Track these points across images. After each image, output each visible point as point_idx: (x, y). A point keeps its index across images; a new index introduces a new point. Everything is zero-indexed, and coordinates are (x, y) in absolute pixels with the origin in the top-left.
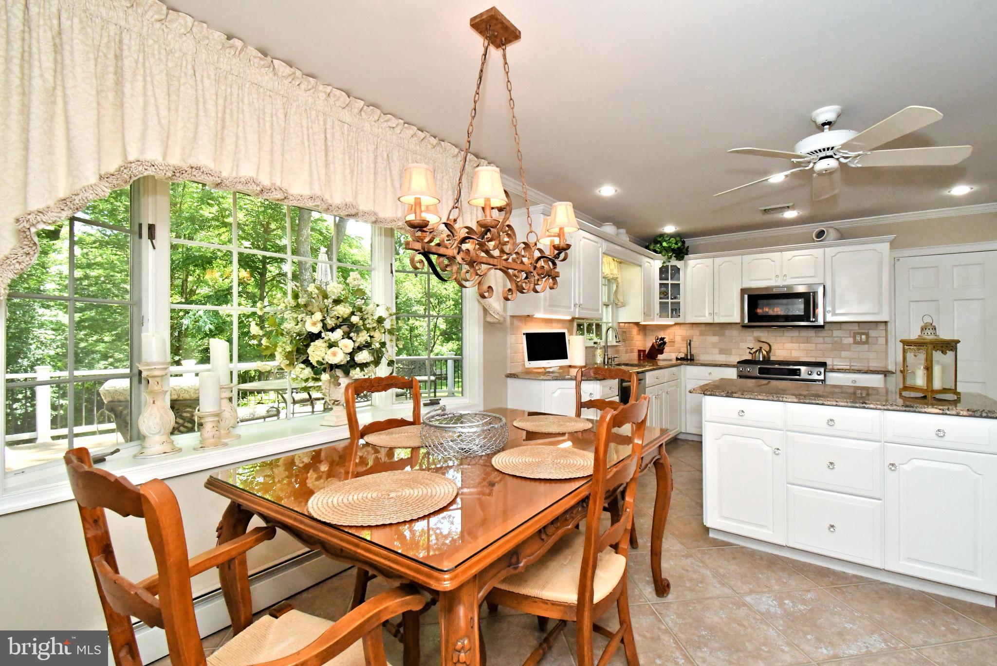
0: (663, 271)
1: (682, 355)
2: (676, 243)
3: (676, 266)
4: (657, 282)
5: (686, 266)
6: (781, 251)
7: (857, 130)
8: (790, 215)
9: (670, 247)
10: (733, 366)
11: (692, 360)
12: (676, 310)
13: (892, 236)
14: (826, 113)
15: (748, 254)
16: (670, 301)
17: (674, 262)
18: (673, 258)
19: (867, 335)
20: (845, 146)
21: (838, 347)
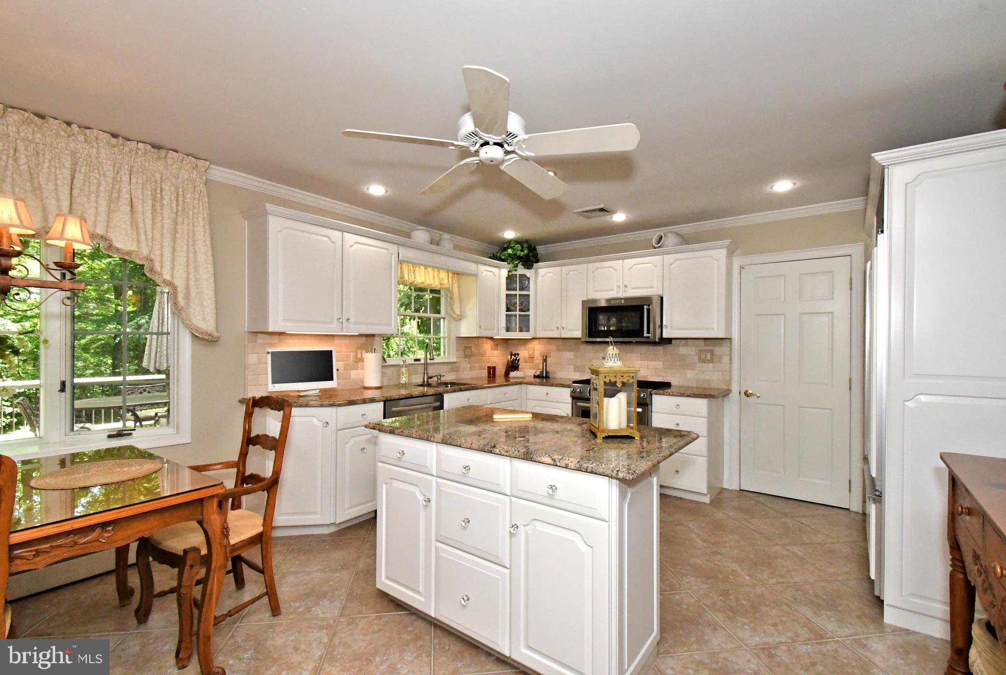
0: (510, 279)
1: (538, 373)
2: (522, 250)
3: (525, 275)
4: (504, 292)
5: (536, 275)
6: (623, 258)
8: (619, 217)
9: (515, 254)
10: (568, 386)
11: (547, 377)
12: (525, 325)
13: (727, 242)
15: (591, 262)
16: (518, 313)
17: (521, 270)
18: (520, 265)
19: (712, 352)
21: (683, 364)
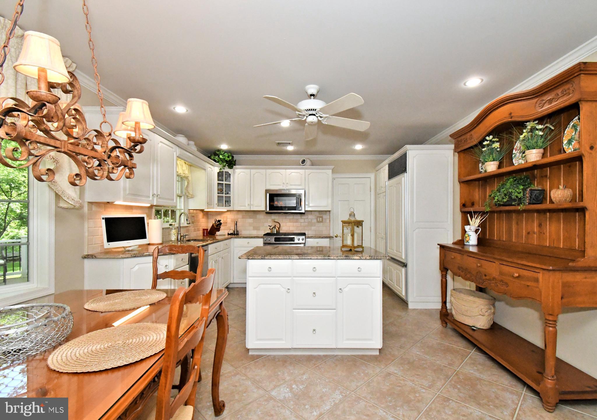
0: (220, 174)
1: (232, 232)
2: (228, 157)
3: (228, 172)
4: (216, 182)
5: (234, 173)
6: (286, 169)
7: (327, 102)
8: (290, 148)
9: (224, 159)
10: (261, 237)
11: (237, 234)
12: (228, 201)
13: (333, 167)
14: (312, 89)
15: (269, 169)
16: (224, 195)
17: (227, 169)
18: (227, 167)
19: (322, 217)
20: (321, 110)
21: (310, 224)
